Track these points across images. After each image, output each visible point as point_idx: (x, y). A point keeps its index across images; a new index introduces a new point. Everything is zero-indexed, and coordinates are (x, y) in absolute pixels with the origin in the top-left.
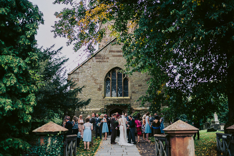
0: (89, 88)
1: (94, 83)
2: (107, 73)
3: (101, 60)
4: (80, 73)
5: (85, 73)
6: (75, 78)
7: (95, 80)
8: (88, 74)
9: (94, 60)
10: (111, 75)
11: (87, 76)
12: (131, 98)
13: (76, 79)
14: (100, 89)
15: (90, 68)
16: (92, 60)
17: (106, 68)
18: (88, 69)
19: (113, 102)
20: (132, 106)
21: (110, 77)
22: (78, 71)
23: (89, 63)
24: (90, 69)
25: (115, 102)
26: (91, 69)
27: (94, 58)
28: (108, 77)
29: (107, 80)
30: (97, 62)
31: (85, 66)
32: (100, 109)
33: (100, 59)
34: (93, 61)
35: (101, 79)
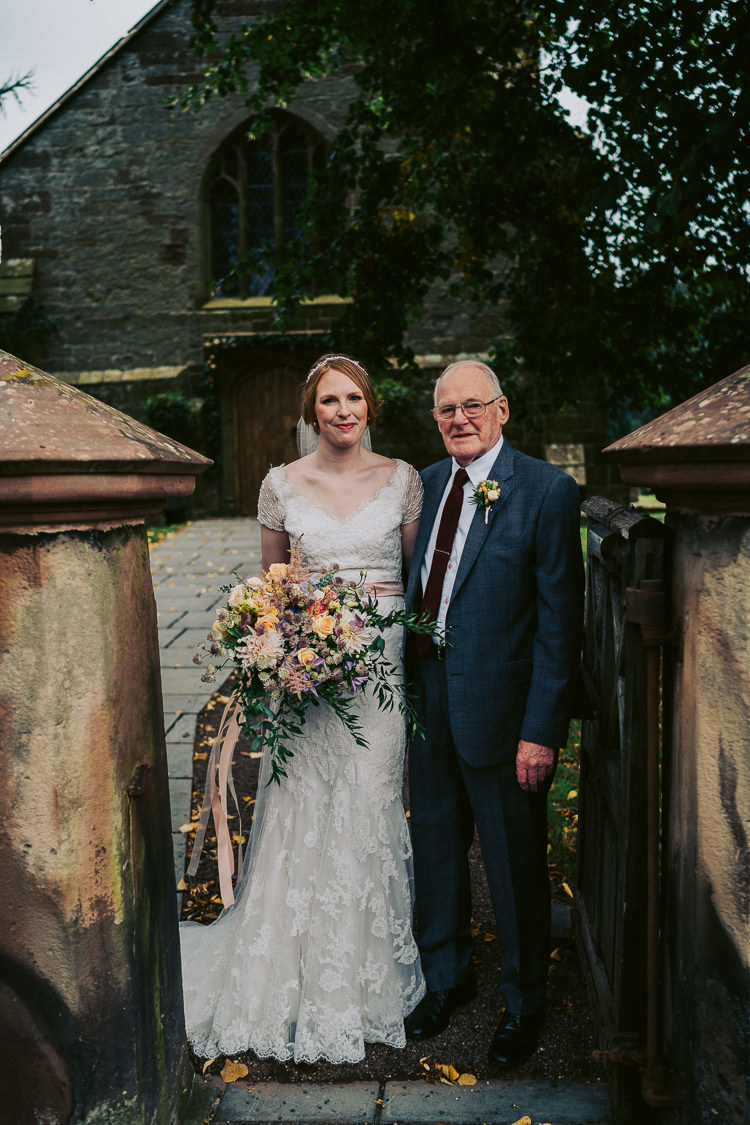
0: (110, 247)
1: (140, 220)
2: (213, 149)
3: (174, 69)
4: (55, 161)
5: (84, 156)
6: (28, 190)
7: (147, 198)
8: (99, 164)
9: (131, 73)
10: (242, 163)
11: (97, 178)
13: (36, 199)
14: (173, 254)
15: (112, 121)
16: (119, 69)
17: (206, 123)
18: (101, 133)
19: (253, 330)
21: (234, 175)
22: (42, 145)
23: (104, 94)
24: (109, 129)
25: (264, 327)
26: (119, 128)
27: (133, 58)
28: (224, 175)
29: (215, 193)
30: (151, 81)
31: (79, 115)
32: (180, 369)
33: (169, 60)
34: (128, 79)
35: (180, 192)
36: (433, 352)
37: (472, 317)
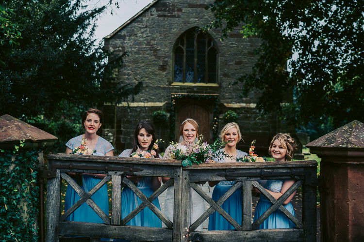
0: (143, 65)
1: (153, 57)
2: (177, 37)
3: (166, 13)
4: (127, 38)
5: (137, 37)
6: (118, 46)
7: (156, 50)
8: (141, 39)
9: (153, 13)
10: (185, 42)
11: (140, 44)
12: (220, 86)
13: (120, 48)
14: (163, 68)
15: (146, 27)
16: (149, 12)
17: (175, 29)
18: (142, 30)
19: (187, 93)
20: (222, 101)
21: (183, 45)
22: (123, 33)
23: (144, 19)
24: (145, 29)
25: (190, 92)
26: (148, 29)
27: (154, 9)
28: (179, 45)
29: (177, 51)
30: (159, 16)
31: (136, 24)
32: (163, 103)
33: (165, 10)
34: (152, 15)
35: (166, 49)
36: (243, 103)
37: (255, 93)
